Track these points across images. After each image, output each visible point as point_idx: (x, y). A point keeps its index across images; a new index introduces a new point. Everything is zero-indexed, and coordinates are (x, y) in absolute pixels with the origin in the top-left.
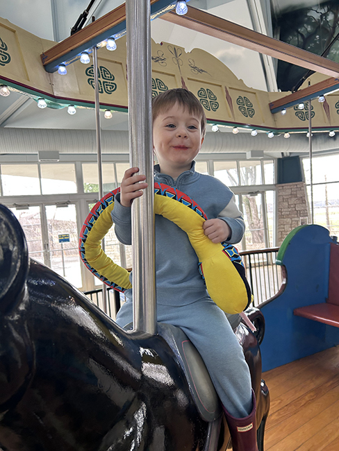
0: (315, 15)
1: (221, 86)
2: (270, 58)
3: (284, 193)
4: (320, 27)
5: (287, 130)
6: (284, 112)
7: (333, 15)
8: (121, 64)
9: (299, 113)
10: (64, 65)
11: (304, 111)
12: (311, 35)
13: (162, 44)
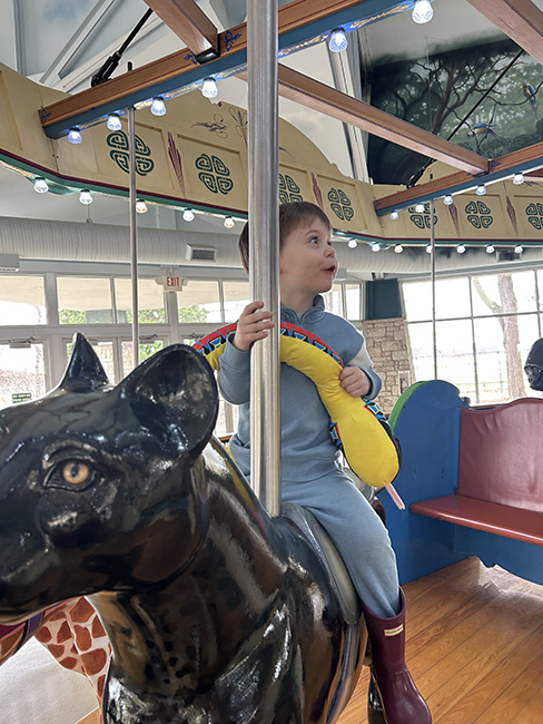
0: (422, 72)
1: (305, 172)
2: (358, 131)
3: (375, 334)
4: (428, 90)
5: (398, 241)
6: (395, 215)
7: (447, 75)
8: (160, 131)
9: (415, 217)
10: (77, 130)
11: (424, 215)
12: (416, 101)
13: (220, 104)
